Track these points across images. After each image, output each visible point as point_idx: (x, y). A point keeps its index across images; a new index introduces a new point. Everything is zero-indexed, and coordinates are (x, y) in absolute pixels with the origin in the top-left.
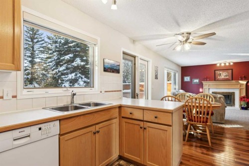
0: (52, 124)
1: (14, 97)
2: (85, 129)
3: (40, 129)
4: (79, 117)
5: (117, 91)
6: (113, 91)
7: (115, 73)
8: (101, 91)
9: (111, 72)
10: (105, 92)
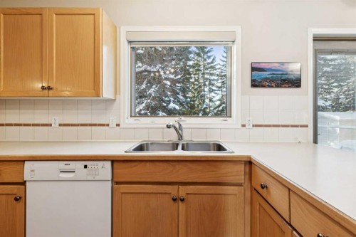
0: (100, 163)
1: (118, 125)
2: (155, 187)
3: (86, 167)
4: (143, 164)
5: (292, 126)
6: (279, 126)
7: (285, 87)
8: (244, 123)
9: (272, 87)
10: (253, 126)
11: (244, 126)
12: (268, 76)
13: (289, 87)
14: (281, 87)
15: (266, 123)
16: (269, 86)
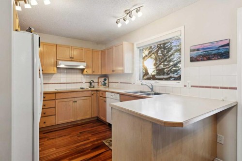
5: (221, 88)
6: (210, 87)
7: (215, 59)
8: (185, 85)
9: (205, 60)
10: (191, 86)
11: (185, 86)
12: (201, 54)
13: (218, 59)
14: (211, 60)
15: (200, 85)
16: (202, 60)
